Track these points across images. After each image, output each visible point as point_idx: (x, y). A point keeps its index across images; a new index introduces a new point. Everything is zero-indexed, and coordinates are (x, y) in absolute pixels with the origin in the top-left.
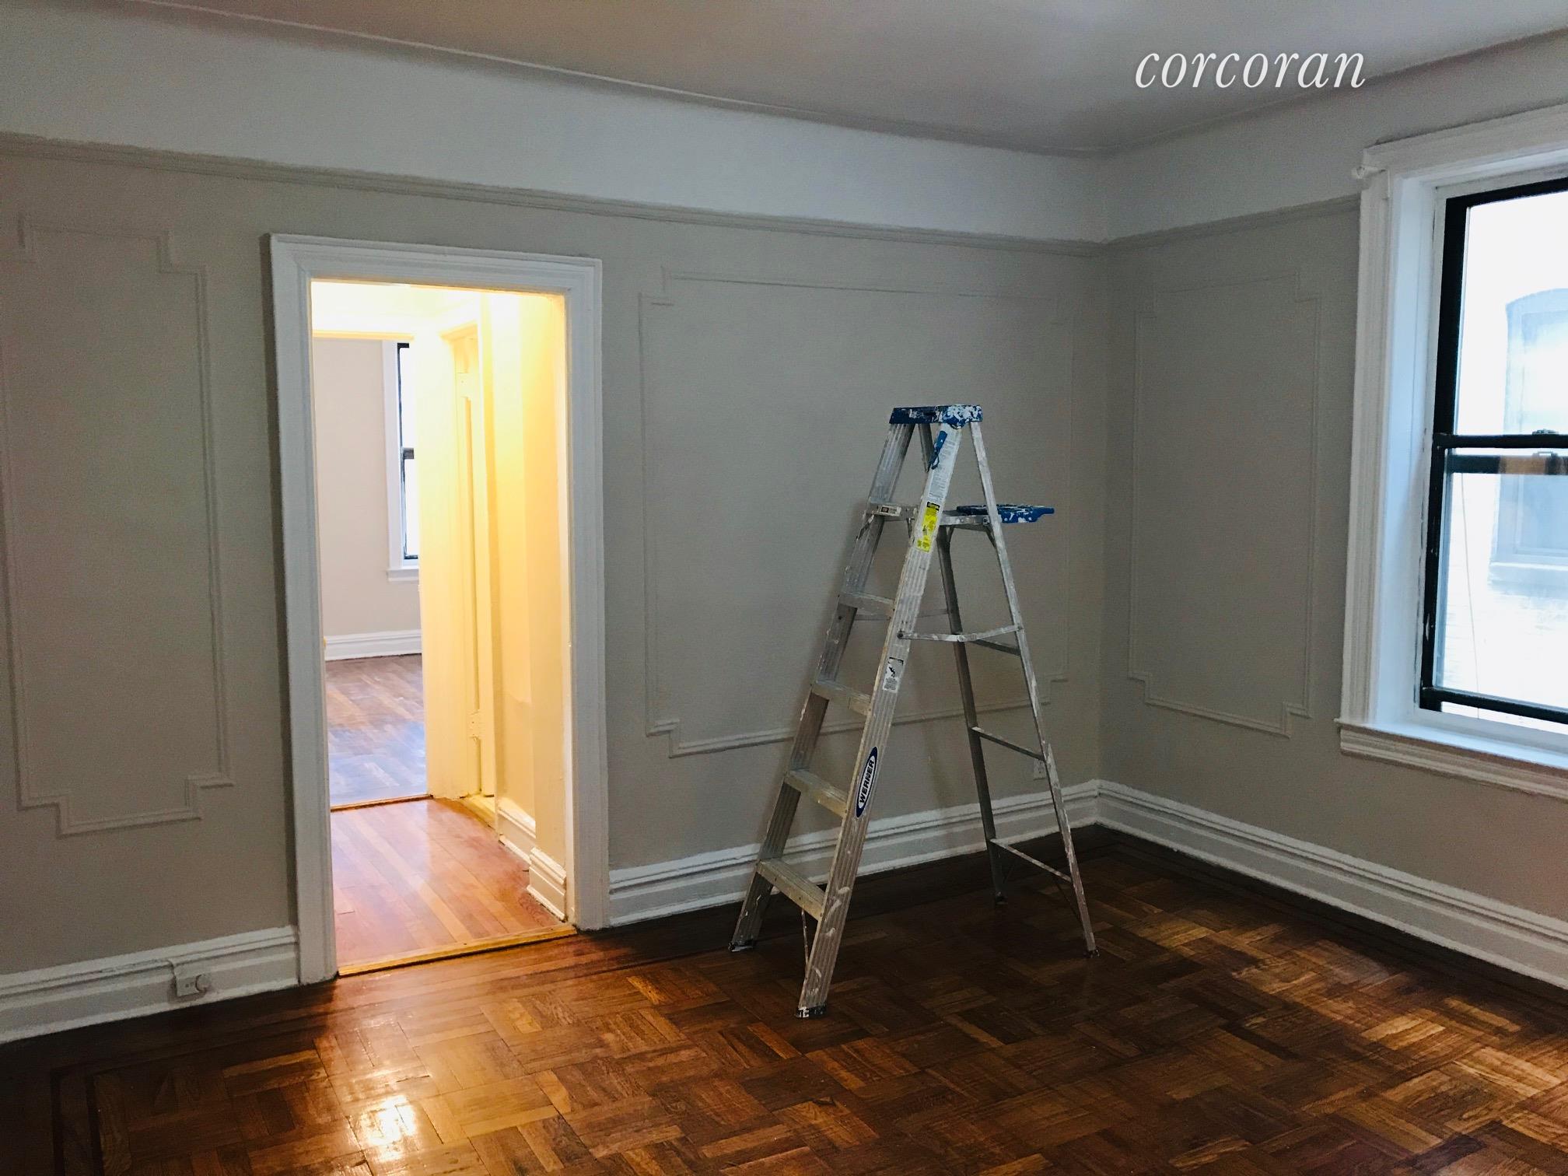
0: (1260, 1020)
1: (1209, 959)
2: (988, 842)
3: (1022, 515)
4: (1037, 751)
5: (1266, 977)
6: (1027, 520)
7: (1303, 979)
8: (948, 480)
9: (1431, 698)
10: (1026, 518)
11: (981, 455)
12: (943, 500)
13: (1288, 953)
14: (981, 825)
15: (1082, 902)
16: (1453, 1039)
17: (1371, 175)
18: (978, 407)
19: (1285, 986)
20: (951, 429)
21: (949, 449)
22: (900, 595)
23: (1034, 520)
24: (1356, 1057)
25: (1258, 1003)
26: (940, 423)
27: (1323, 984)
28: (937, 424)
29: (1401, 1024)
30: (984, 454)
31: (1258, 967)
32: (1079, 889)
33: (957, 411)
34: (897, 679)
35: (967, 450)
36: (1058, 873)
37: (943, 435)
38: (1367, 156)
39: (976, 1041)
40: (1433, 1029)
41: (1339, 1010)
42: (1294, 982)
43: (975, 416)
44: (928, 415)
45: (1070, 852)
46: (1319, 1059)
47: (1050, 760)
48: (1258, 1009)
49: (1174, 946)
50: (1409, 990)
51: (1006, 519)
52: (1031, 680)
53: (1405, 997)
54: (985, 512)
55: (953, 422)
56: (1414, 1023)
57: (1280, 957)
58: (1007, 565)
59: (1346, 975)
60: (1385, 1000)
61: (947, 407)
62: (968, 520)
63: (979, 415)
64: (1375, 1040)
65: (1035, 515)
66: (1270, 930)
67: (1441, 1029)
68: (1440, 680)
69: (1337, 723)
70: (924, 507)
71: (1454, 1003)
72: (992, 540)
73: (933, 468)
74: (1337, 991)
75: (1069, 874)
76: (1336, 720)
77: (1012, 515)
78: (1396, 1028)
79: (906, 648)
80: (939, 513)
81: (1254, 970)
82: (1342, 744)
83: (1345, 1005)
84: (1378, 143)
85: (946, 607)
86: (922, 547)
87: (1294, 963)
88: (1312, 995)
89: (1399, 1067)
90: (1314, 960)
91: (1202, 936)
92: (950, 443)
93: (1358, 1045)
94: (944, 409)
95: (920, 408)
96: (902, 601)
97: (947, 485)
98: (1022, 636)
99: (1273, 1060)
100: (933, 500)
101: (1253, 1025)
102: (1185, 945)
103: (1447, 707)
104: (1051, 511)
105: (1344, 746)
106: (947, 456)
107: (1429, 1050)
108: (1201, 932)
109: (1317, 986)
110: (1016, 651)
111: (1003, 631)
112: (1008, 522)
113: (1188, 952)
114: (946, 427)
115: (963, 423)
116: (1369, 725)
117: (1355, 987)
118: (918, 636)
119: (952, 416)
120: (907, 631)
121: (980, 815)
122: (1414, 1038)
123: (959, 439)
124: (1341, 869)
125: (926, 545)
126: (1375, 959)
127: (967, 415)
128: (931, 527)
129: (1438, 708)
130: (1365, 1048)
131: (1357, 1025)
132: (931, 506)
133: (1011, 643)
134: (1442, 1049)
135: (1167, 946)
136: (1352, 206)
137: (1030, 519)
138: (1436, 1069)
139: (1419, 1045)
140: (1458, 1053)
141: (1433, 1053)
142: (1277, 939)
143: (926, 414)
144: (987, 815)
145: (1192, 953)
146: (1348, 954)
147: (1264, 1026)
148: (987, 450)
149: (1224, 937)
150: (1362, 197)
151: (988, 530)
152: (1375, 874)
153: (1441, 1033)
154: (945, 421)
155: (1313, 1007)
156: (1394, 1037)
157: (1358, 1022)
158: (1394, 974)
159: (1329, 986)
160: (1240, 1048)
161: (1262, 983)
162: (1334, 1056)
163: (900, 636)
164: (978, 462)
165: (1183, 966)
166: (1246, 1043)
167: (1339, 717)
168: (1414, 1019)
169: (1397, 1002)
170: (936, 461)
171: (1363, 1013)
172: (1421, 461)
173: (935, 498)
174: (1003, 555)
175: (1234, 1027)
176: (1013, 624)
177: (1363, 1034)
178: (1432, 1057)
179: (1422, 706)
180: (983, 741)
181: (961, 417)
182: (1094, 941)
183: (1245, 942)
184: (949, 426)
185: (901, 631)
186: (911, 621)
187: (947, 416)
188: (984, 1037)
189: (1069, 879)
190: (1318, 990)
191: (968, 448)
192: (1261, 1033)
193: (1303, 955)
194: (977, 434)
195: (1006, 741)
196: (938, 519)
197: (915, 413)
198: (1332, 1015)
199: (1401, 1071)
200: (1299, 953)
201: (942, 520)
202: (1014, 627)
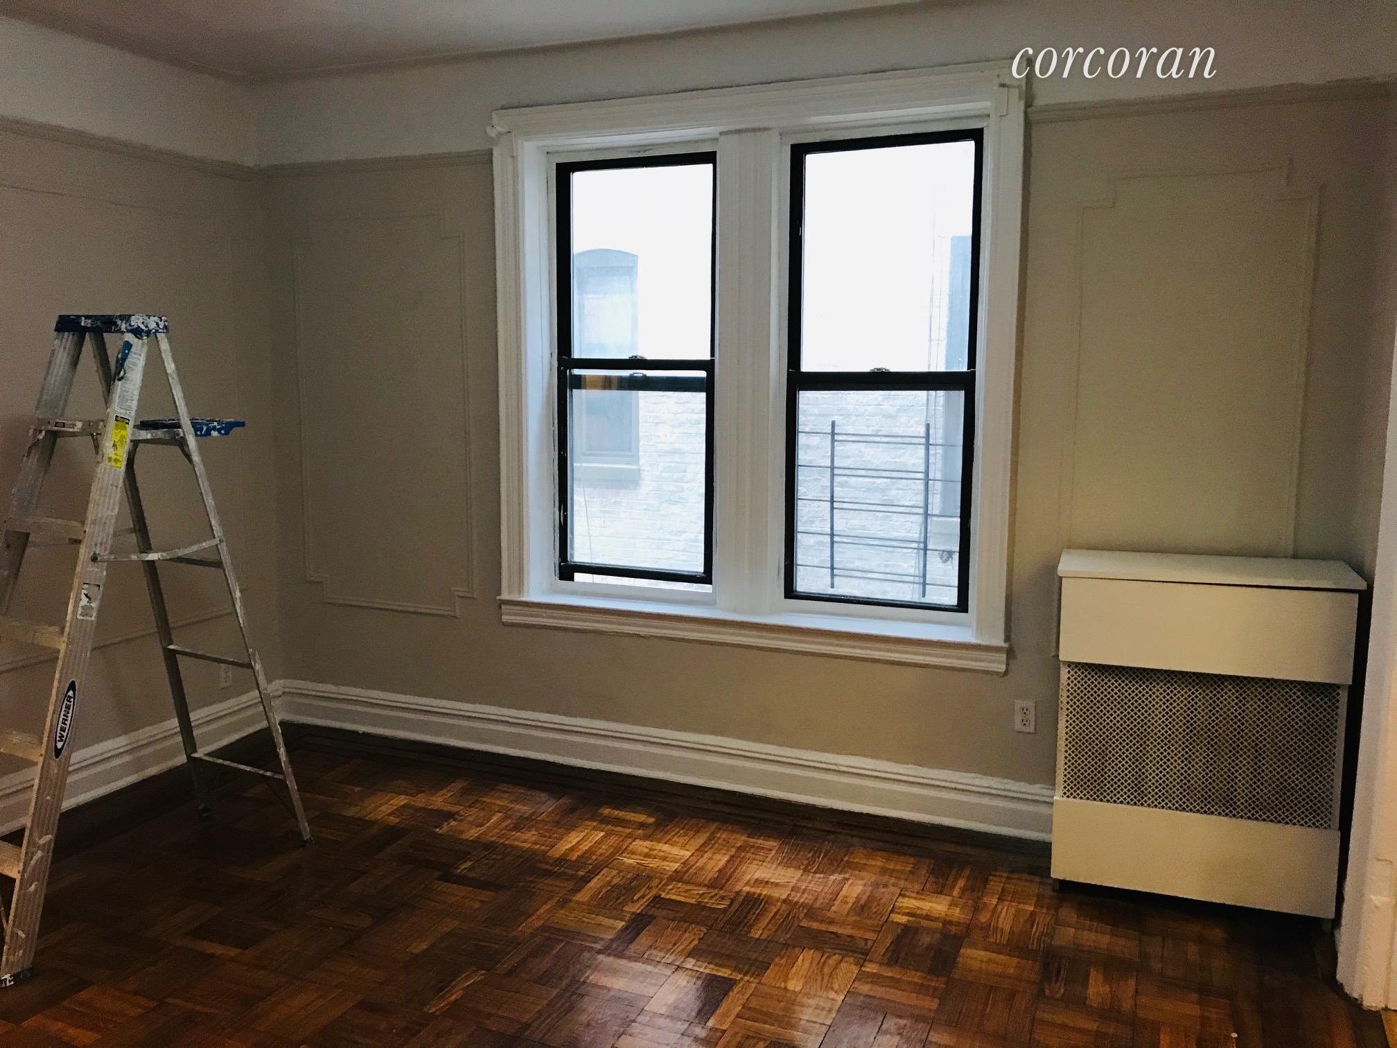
0: (468, 864)
1: (413, 823)
2: (189, 757)
3: (214, 428)
4: (246, 660)
5: (464, 826)
6: (220, 433)
7: (492, 821)
8: (137, 393)
9: (567, 570)
10: (219, 431)
11: (170, 367)
12: (133, 413)
13: (477, 801)
14: (180, 738)
15: (295, 796)
16: (613, 840)
17: (500, 135)
18: (163, 318)
19: (482, 829)
20: (136, 340)
21: (135, 360)
22: (90, 516)
23: (227, 433)
24: (548, 874)
25: (464, 850)
26: (123, 332)
27: (509, 821)
28: (120, 334)
29: (574, 838)
30: (173, 366)
31: (455, 820)
32: (292, 784)
33: (142, 321)
34: (93, 605)
35: (154, 363)
36: (268, 774)
37: (128, 346)
38: (495, 117)
39: (212, 956)
40: (596, 835)
41: (527, 839)
42: (487, 825)
43: (161, 327)
44: (107, 324)
45: (282, 751)
46: (521, 884)
47: (258, 667)
48: (464, 856)
49: (380, 817)
50: (572, 810)
51: (198, 433)
52: (234, 591)
53: (571, 816)
54: (178, 426)
55: (137, 332)
56: (583, 834)
57: (470, 807)
58: (204, 478)
59: (524, 809)
60: (557, 822)
61: (130, 316)
62: (160, 433)
63: (165, 327)
64: (558, 856)
65: (228, 428)
66: (458, 785)
67: (603, 834)
68: (572, 555)
69: (500, 600)
70: (112, 422)
71: (606, 811)
72: (188, 457)
73: (119, 380)
74: (521, 824)
75: (281, 772)
76: (498, 598)
77: (205, 428)
78: (571, 842)
79: (102, 571)
80: (130, 427)
81: (453, 823)
82: (503, 617)
83: (530, 834)
84: (503, 108)
85: (132, 526)
86: (113, 464)
87: (483, 809)
88: (504, 832)
89: (581, 873)
90: (498, 802)
91: (402, 803)
92: (135, 354)
93: (547, 863)
94: (126, 318)
95: (95, 316)
96: (94, 523)
97: (136, 397)
98: (224, 548)
99: (486, 895)
100: (122, 413)
101: (464, 869)
102: (390, 814)
103: (579, 577)
104: (242, 424)
105: (505, 618)
106: (134, 367)
107: (598, 853)
108: (402, 800)
109: (505, 824)
110: (218, 564)
111: (205, 545)
112: (201, 435)
113: (394, 820)
114: (129, 337)
115: (148, 333)
116: (526, 598)
117: (533, 817)
118: (115, 558)
119: (136, 326)
120: (102, 554)
121: (178, 729)
122: (585, 847)
123: (145, 349)
124: (507, 722)
125: (116, 460)
126: (543, 790)
127: (152, 326)
128: (122, 442)
129: (572, 579)
130: (552, 865)
131: (543, 847)
132: (118, 419)
133: (212, 558)
134: (606, 850)
135: (373, 819)
136: (485, 160)
137: (223, 432)
138: (606, 866)
139: (590, 851)
140: (618, 850)
141: (601, 855)
142: (465, 792)
143: (104, 323)
144: (186, 728)
145: (397, 820)
146: (522, 791)
147: (471, 869)
148: (175, 360)
149: (421, 801)
150: (494, 153)
151: (182, 444)
152: (534, 721)
153: (604, 837)
154: (128, 331)
155: (507, 842)
156: (572, 849)
157: (542, 845)
158: (560, 799)
159: (514, 821)
160: (456, 893)
161: (462, 832)
162: (531, 879)
163: (94, 559)
164: (167, 374)
165: (392, 833)
166: (462, 887)
167: (500, 594)
168: (581, 832)
169: (566, 822)
170: (122, 373)
171: (545, 836)
172: (550, 384)
173: (122, 411)
174: (200, 469)
175: (448, 876)
176: (214, 537)
177: (548, 854)
178: (600, 858)
179: (561, 578)
180: (179, 657)
181: (147, 327)
182: (308, 829)
183: (439, 801)
184: (133, 336)
185: (95, 553)
186: (106, 543)
187: (130, 325)
188: (218, 950)
189: (281, 777)
190: (507, 826)
191: (154, 360)
192: (472, 875)
193: (488, 801)
194: (164, 345)
195: (208, 655)
196: (128, 432)
197: (90, 321)
198: (524, 844)
199: (583, 876)
200: (485, 799)
201: (133, 434)
202: (217, 540)
